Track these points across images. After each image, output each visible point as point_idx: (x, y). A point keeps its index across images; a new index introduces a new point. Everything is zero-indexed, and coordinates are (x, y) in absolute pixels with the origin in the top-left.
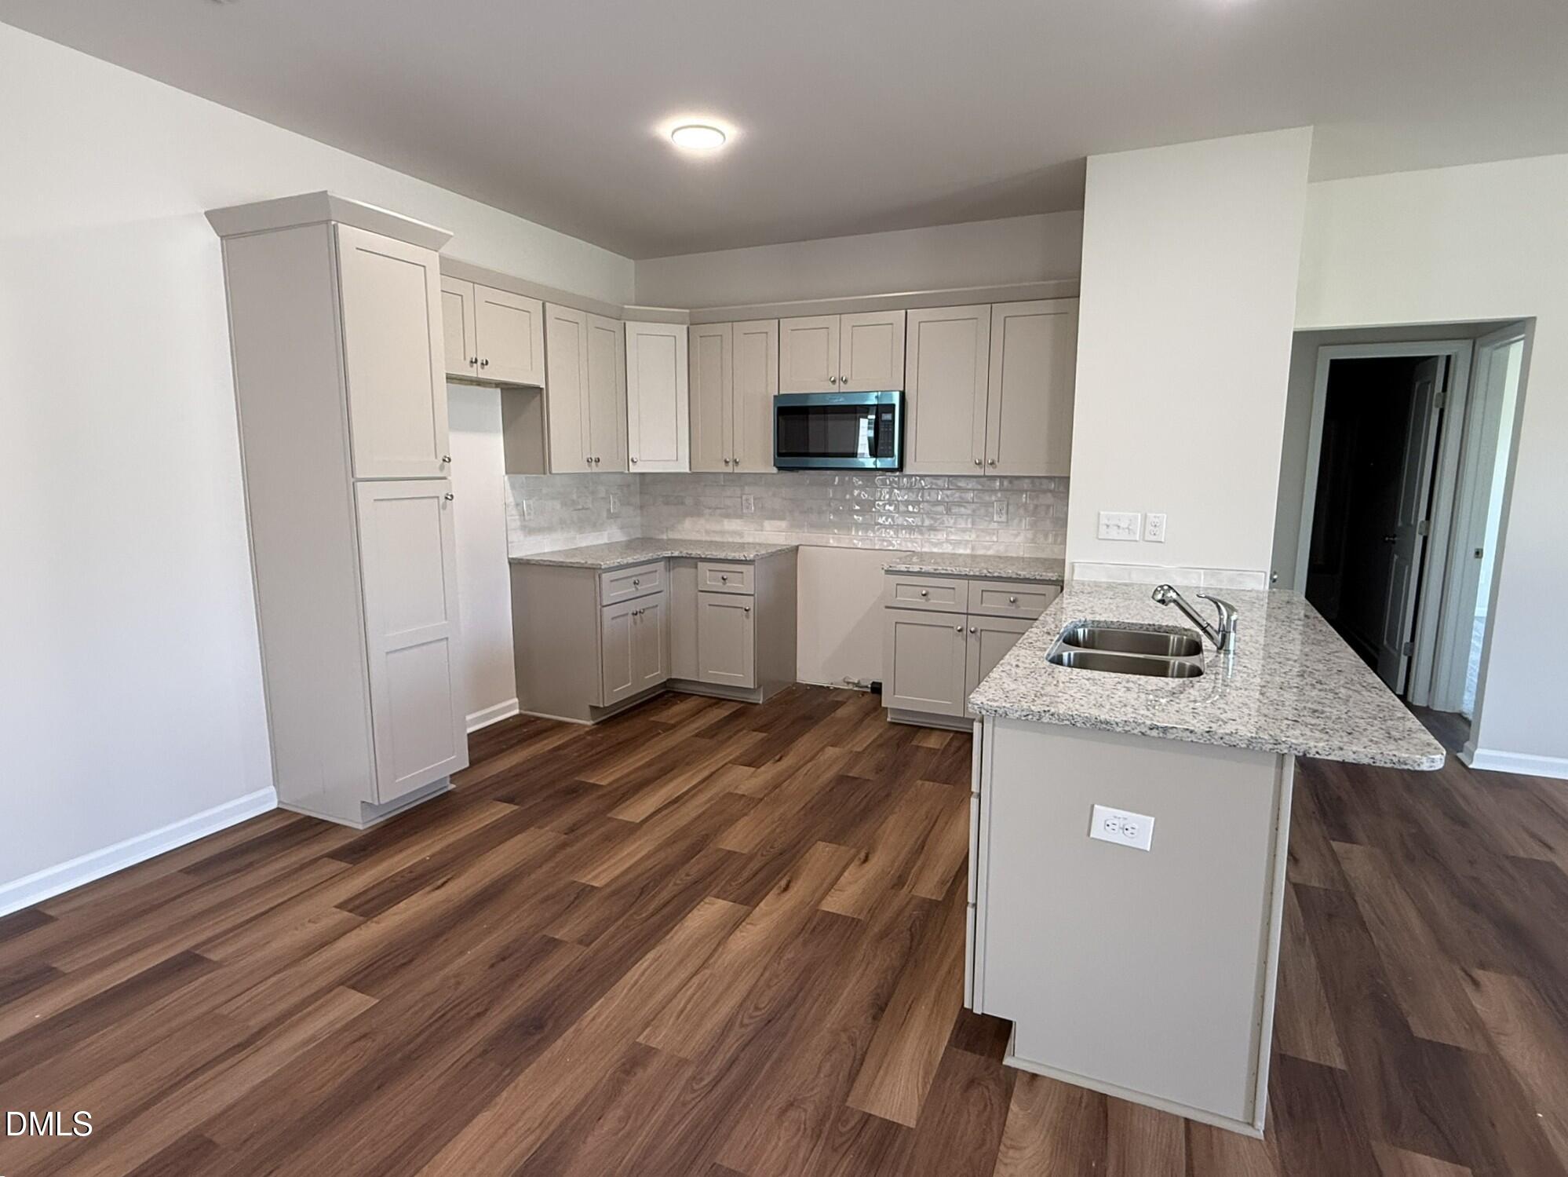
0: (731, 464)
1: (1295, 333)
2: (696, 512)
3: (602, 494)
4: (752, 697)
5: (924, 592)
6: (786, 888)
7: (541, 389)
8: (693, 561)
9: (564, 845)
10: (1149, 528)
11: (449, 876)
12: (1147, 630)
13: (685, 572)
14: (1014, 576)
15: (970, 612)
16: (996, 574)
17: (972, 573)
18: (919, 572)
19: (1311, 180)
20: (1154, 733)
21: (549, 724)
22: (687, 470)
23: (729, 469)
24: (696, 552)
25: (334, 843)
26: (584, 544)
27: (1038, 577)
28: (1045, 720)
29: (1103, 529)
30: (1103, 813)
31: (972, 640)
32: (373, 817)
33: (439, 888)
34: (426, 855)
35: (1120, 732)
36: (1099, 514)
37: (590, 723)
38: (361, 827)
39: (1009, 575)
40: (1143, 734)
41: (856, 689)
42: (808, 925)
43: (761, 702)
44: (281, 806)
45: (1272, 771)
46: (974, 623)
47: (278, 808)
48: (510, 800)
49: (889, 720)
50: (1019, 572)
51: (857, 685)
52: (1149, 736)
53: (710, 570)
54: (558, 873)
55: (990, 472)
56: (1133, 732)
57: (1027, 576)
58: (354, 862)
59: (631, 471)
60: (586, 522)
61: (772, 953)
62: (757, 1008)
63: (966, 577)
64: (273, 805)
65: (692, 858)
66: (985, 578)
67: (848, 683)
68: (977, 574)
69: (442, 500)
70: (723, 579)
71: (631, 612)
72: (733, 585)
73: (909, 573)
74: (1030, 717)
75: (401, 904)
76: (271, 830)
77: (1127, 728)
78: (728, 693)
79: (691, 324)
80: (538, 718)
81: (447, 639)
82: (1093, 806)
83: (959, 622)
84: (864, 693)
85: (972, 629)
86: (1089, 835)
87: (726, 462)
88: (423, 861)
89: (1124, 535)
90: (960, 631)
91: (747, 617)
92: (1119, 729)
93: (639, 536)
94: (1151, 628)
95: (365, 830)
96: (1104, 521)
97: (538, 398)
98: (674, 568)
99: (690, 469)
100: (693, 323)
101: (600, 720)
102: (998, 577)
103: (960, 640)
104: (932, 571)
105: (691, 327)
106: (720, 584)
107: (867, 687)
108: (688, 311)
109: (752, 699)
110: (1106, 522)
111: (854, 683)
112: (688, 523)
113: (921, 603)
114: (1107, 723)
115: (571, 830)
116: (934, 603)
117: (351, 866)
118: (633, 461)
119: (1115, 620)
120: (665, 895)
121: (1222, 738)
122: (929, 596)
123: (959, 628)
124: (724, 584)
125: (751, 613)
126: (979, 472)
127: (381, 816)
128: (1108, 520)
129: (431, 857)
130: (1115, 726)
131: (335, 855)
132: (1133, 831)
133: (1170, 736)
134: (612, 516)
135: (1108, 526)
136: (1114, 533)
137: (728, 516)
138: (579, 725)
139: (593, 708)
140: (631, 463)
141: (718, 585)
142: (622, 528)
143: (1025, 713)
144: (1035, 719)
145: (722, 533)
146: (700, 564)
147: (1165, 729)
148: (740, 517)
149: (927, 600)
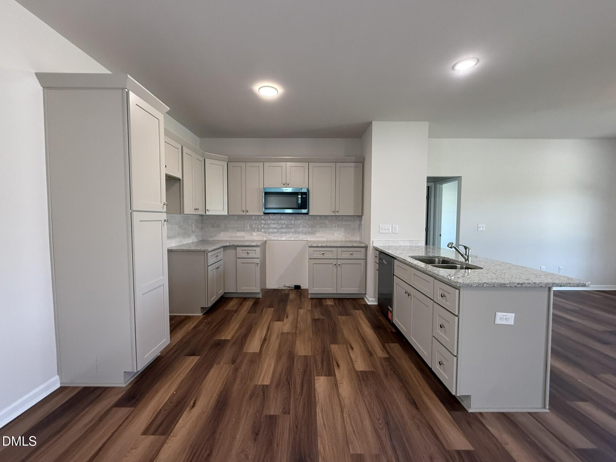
0: (245, 212)
1: (427, 177)
2: (226, 229)
3: (190, 223)
4: (258, 295)
5: (323, 253)
6: (338, 366)
7: (180, 180)
8: (235, 247)
9: (236, 370)
10: (394, 229)
11: (194, 399)
12: (427, 257)
13: (231, 252)
14: (352, 246)
15: (338, 258)
16: (346, 246)
17: (338, 246)
18: (321, 246)
19: (429, 137)
20: (519, 286)
21: (182, 318)
22: (227, 214)
23: (244, 214)
24: (235, 244)
25: (115, 398)
26: (185, 243)
27: (359, 246)
28: (485, 286)
29: (381, 230)
30: (499, 315)
31: (339, 268)
32: (128, 379)
33: (193, 406)
34: (172, 390)
35: (508, 287)
36: (379, 226)
37: (201, 314)
38: (124, 385)
39: (350, 246)
40: (515, 286)
41: (288, 288)
42: (360, 378)
43: (261, 297)
44: (63, 385)
45: (547, 293)
46: (339, 262)
47: (61, 387)
48: (193, 354)
49: (309, 297)
50: (353, 245)
51: (289, 287)
52: (517, 287)
53: (242, 250)
54: (245, 383)
55: (337, 214)
56: (512, 286)
57: (356, 246)
58: (134, 405)
59: (207, 214)
60: (186, 234)
61: (359, 393)
62: (379, 420)
63: (337, 247)
64: (58, 386)
65: (294, 362)
66: (343, 247)
67: (285, 287)
68: (340, 246)
69: (163, 221)
70: (248, 253)
71: (215, 268)
72: (252, 255)
73: (317, 247)
74: (480, 285)
75: (180, 421)
76: (66, 400)
77: (510, 285)
78: (249, 295)
79: (229, 162)
80: (176, 316)
81: (163, 285)
82: (496, 313)
83: (334, 262)
84: (292, 289)
85: (339, 264)
86: (494, 323)
87: (243, 211)
88: (173, 395)
89: (387, 232)
90: (335, 265)
91: (257, 266)
92: (508, 286)
93: (201, 239)
94: (428, 257)
95: (127, 386)
96: (381, 227)
97: (178, 183)
98: (226, 250)
99: (228, 214)
100: (229, 161)
101: (204, 313)
102: (347, 246)
103: (335, 268)
104: (326, 246)
105: (229, 163)
106: (246, 255)
107: (293, 287)
108: (227, 157)
109: (258, 296)
110: (382, 228)
111: (287, 287)
112: (222, 234)
113: (322, 257)
114: (505, 284)
115: (233, 361)
116: (326, 256)
117: (133, 408)
118: (207, 210)
119: (417, 255)
120: (298, 381)
121: (538, 285)
122: (324, 254)
123: (335, 264)
124: (248, 255)
125: (259, 265)
126: (334, 214)
127: (132, 377)
128: (382, 227)
129: (176, 391)
130: (507, 285)
131: (120, 404)
132: (509, 319)
133: (523, 286)
134: (193, 232)
135: (382, 229)
136: (384, 231)
137: (238, 231)
138: (197, 316)
139: (202, 308)
140: (207, 211)
141: (245, 255)
142: (196, 236)
143: (478, 284)
144: (481, 286)
145: (236, 237)
146: (238, 248)
147: (522, 284)
148: (244, 231)
149: (324, 255)
